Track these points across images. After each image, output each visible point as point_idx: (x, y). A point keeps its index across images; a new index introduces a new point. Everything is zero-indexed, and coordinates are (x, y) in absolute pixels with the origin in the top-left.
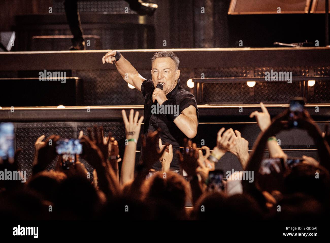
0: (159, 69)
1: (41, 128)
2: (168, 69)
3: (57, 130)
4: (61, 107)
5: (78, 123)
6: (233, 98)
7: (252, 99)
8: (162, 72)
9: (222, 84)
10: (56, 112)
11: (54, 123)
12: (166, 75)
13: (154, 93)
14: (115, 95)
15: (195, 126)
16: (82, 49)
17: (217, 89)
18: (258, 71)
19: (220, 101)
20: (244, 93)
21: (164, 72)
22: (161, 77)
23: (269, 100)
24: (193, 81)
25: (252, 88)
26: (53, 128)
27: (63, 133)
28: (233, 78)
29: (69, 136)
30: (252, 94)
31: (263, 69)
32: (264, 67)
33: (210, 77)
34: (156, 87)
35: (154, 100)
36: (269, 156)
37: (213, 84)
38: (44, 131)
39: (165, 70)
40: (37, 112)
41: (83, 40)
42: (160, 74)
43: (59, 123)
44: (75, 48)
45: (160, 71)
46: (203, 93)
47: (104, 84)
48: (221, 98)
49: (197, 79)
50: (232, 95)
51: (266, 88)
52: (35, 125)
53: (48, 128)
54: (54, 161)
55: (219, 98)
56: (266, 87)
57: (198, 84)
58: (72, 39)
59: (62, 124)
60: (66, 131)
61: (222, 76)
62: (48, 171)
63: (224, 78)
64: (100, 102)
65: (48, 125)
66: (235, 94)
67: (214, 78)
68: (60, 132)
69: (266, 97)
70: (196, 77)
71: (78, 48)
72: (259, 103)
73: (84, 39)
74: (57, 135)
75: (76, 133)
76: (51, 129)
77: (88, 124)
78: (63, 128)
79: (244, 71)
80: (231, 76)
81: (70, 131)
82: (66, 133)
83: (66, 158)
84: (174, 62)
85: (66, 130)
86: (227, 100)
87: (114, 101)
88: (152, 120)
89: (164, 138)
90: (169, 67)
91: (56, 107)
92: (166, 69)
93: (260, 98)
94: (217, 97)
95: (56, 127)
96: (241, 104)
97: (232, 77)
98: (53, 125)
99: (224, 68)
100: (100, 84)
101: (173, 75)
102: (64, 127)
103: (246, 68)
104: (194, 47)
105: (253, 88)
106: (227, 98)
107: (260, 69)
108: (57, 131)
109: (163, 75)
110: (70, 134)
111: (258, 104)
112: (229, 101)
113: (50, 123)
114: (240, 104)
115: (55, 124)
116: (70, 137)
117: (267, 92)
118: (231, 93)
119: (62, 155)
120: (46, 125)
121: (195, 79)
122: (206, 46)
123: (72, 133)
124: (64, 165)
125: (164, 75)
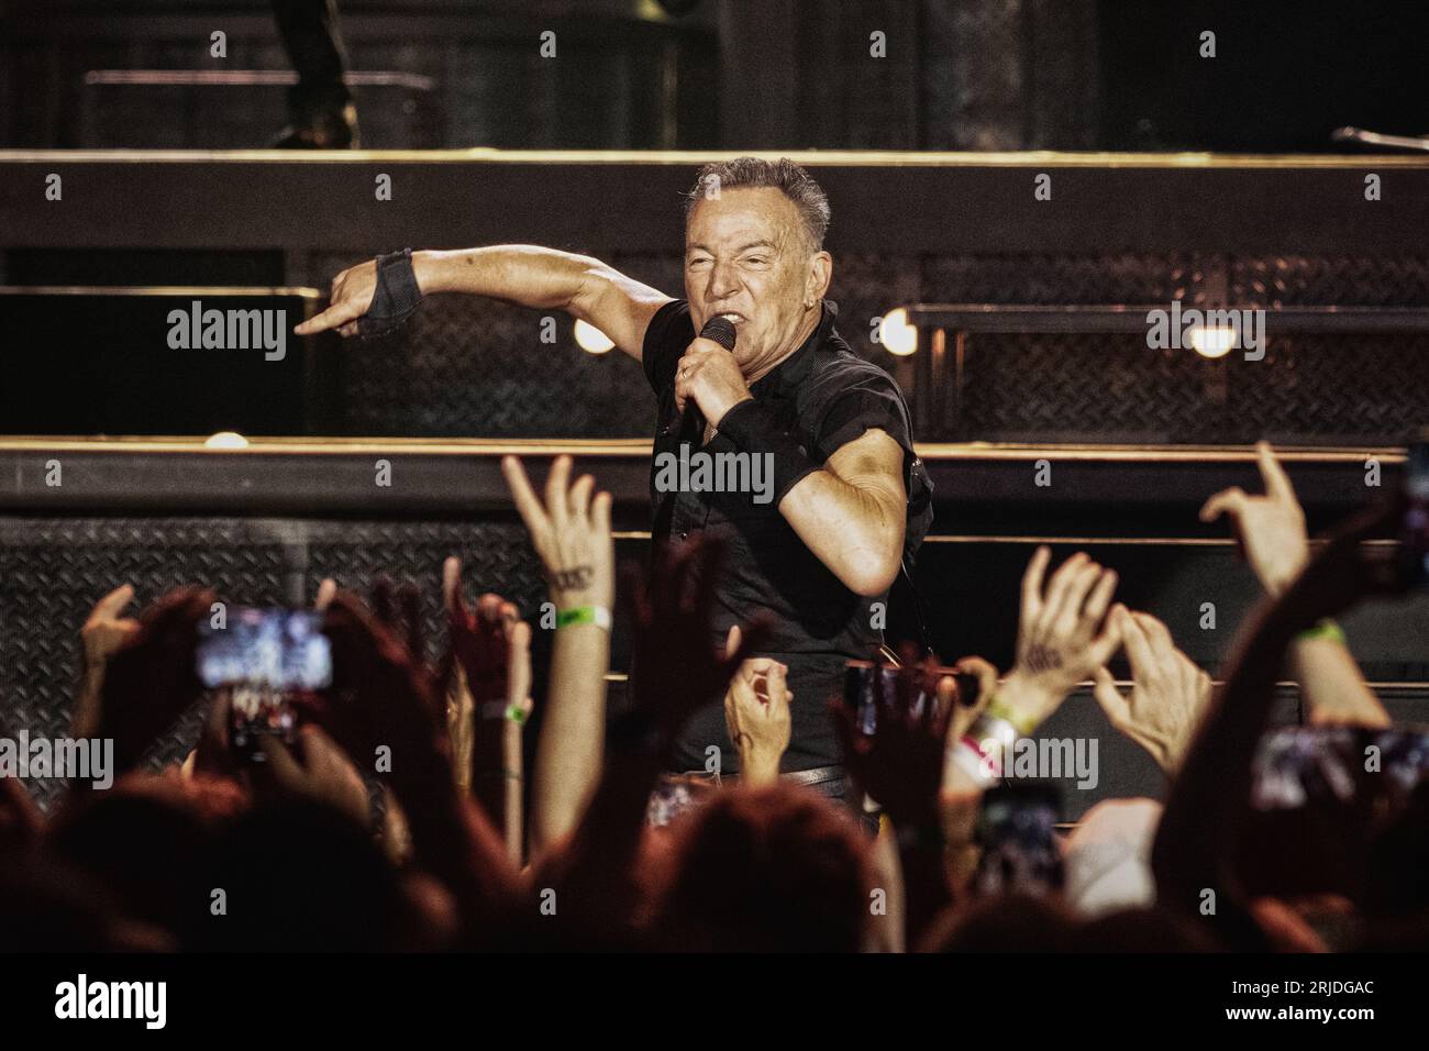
0: (716, 246)
1: (124, 549)
2: (764, 243)
3: (205, 558)
4: (228, 442)
5: (313, 523)
6: (1117, 413)
7: (1216, 418)
8: (732, 259)
9: (1060, 338)
10: (199, 464)
11: (189, 522)
12: (757, 280)
13: (685, 362)
14: (509, 386)
15: (890, 531)
16: (342, 143)
17: (1037, 362)
18: (1253, 275)
19: (1048, 425)
20: (1174, 390)
21: (741, 260)
22: (728, 284)
23: (1304, 428)
24: (913, 318)
25: (1216, 361)
26: (183, 548)
27: (232, 577)
28: (1120, 309)
29: (266, 592)
30: (1216, 392)
31: (1277, 268)
32: (1280, 255)
33: (1001, 303)
34: (701, 335)
35: (684, 401)
36: (1297, 715)
37: (1015, 336)
38: (134, 566)
39: (750, 252)
40: (104, 462)
41: (344, 96)
42: (721, 272)
43: (214, 522)
44: (306, 136)
45: (724, 256)
46: (961, 381)
47: (453, 328)
48: (1058, 413)
49: (935, 308)
50: (1114, 396)
51: (1290, 364)
52: (92, 529)
53: (157, 546)
54: (184, 719)
55: (1047, 411)
56: (1287, 359)
57: (940, 339)
58: (290, 89)
59: (228, 529)
60: (248, 567)
61: (1061, 300)
62: (156, 771)
63: (1071, 309)
64: (429, 417)
65: (159, 535)
66: (1128, 389)
67: (1022, 308)
68: (218, 570)
69: (1290, 408)
70: (925, 300)
71: (320, 137)
72: (1251, 441)
73: (351, 90)
74: (204, 586)
75: (299, 579)
76: (170, 552)
77: (365, 533)
78: (237, 551)
79: (1177, 275)
80: (1110, 300)
81: (274, 568)
82: (248, 577)
83: (249, 702)
84: (796, 213)
85: (252, 559)
86: (1085, 424)
87: (501, 418)
88: (687, 512)
89: (744, 604)
90: (768, 237)
91: (203, 442)
92: (751, 246)
93: (1257, 415)
94: (1033, 405)
95: (197, 542)
96: (1158, 444)
97: (1116, 303)
98: (181, 535)
99: (1072, 258)
100: (428, 328)
101: (793, 278)
102: (241, 542)
103: (1187, 258)
104: (923, 146)
105: (1223, 365)
106: (1084, 408)
107: (1261, 266)
108: (204, 563)
109: (737, 276)
110: (269, 581)
111: (1245, 443)
112: (1094, 425)
113: (168, 522)
114: (1154, 443)
115: (193, 526)
116: (270, 599)
117: (1292, 383)
118: (1106, 387)
119: (229, 688)
120: (146, 533)
121: (921, 308)
122: (985, 137)
123: (278, 576)
124: (241, 741)
125: (744, 277)
